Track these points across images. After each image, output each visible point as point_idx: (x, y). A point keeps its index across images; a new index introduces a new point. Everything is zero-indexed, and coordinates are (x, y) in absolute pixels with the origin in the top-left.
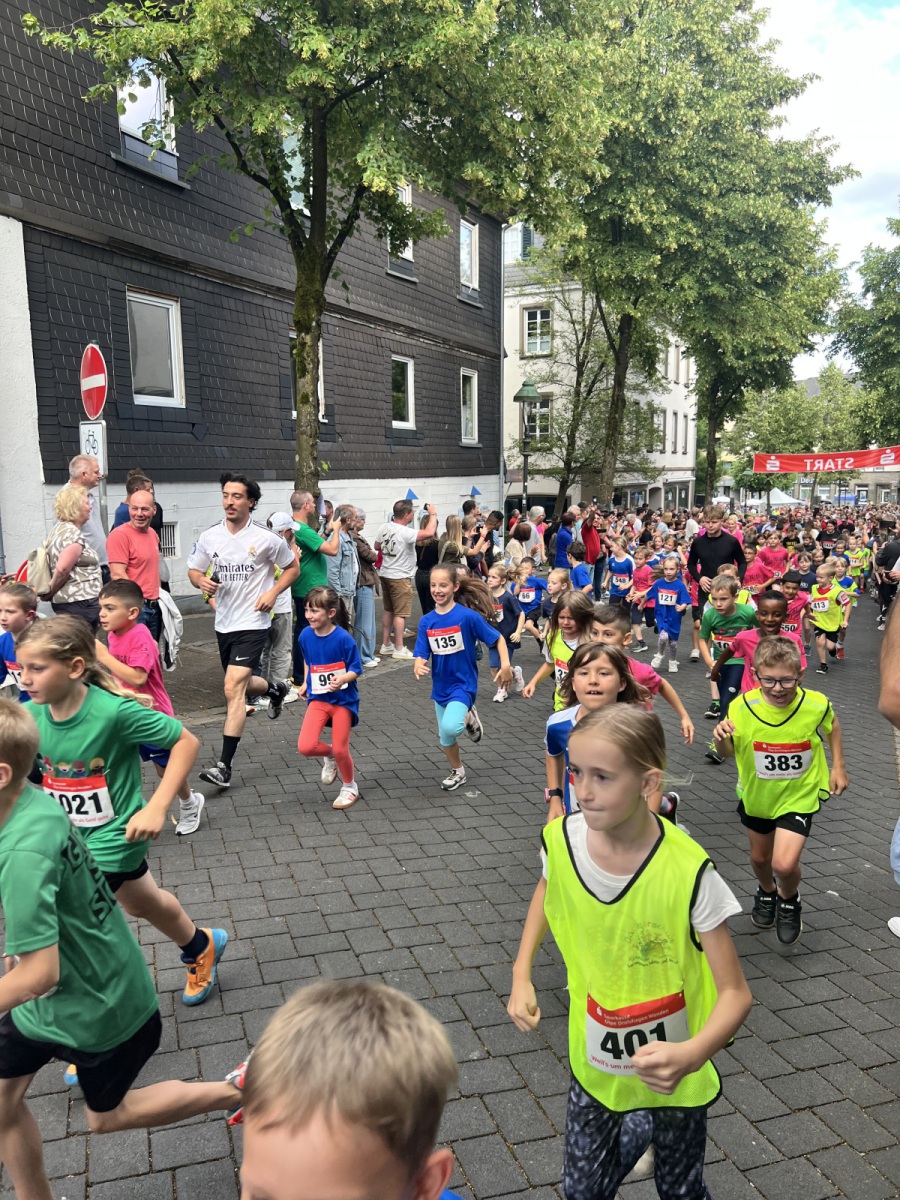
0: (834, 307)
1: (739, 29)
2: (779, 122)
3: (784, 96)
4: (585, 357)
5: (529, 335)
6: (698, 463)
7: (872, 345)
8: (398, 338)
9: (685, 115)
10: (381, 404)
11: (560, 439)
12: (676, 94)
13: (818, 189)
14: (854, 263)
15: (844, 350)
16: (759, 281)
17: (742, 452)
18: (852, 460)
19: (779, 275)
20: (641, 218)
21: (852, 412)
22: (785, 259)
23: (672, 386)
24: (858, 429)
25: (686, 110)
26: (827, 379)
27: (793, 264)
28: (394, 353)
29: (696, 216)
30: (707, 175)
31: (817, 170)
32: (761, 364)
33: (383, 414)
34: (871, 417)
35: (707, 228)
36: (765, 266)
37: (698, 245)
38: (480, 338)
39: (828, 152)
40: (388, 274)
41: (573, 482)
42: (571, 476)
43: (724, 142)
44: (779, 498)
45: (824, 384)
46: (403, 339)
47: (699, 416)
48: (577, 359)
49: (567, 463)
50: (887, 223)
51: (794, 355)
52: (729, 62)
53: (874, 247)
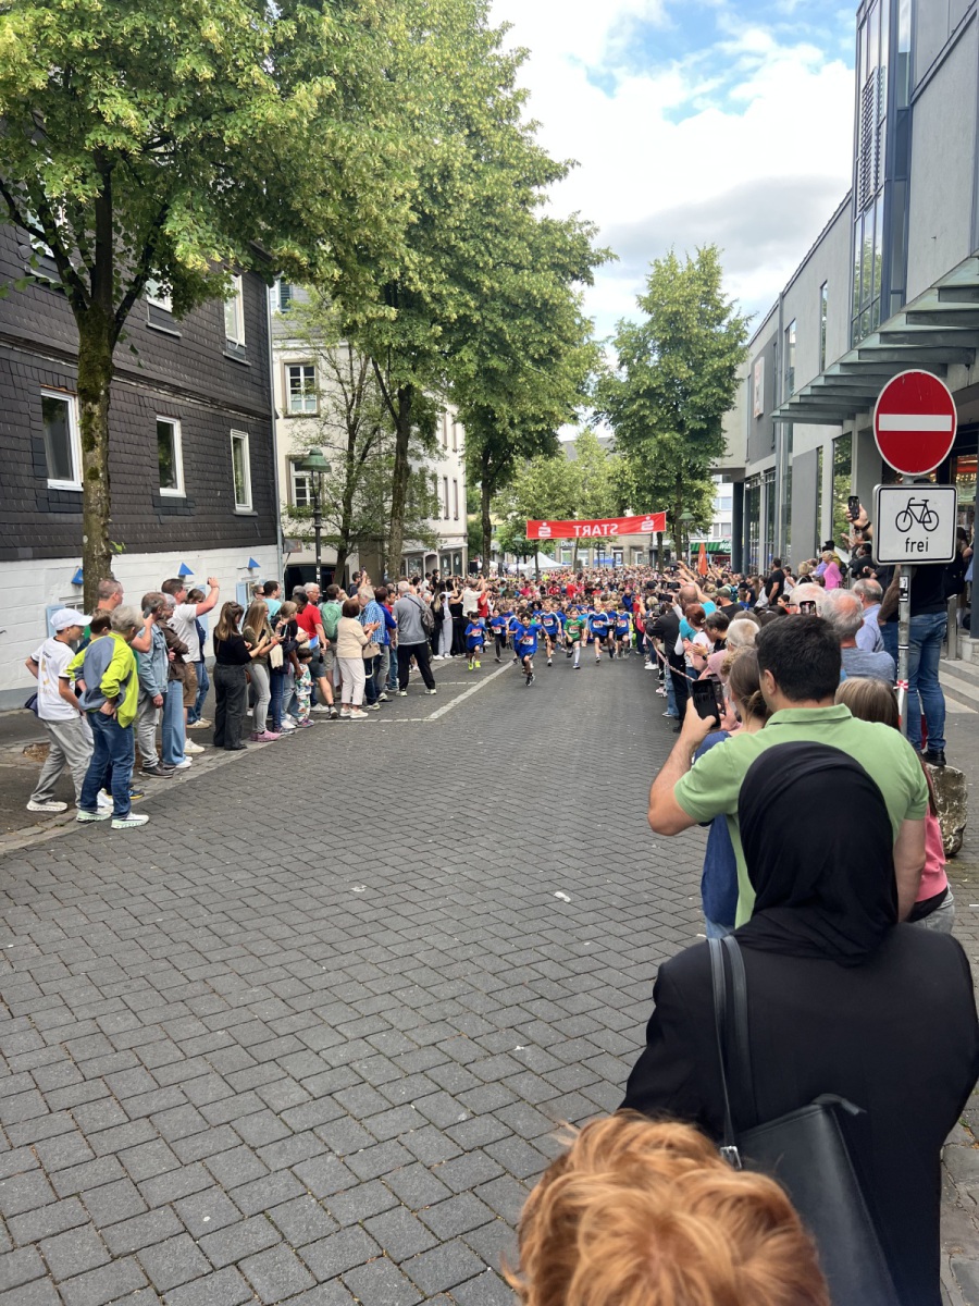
0: (593, 378)
1: (503, 105)
2: (542, 200)
3: (549, 178)
4: (356, 419)
5: (293, 392)
6: (469, 527)
7: (629, 417)
8: (162, 397)
9: (461, 188)
10: (147, 470)
11: (335, 505)
12: (452, 166)
13: (581, 268)
14: (609, 337)
15: (604, 421)
16: (536, 356)
17: (509, 516)
18: (616, 526)
19: (553, 352)
20: (422, 287)
21: (609, 478)
22: (559, 336)
23: (449, 452)
24: (616, 495)
25: (462, 183)
26: (583, 443)
27: (566, 341)
28: (159, 413)
29: (473, 288)
30: (483, 248)
31: (582, 252)
32: (531, 433)
33: (150, 480)
34: (626, 484)
35: (484, 301)
36: (541, 342)
37: (477, 317)
38: (250, 398)
39: (589, 234)
40: (148, 327)
41: (352, 551)
42: (350, 545)
43: (497, 217)
44: (545, 561)
45: (581, 449)
46: (168, 399)
47: (471, 482)
48: (348, 422)
49: (344, 531)
50: (636, 300)
51: (562, 423)
52: (498, 140)
53: (626, 322)
